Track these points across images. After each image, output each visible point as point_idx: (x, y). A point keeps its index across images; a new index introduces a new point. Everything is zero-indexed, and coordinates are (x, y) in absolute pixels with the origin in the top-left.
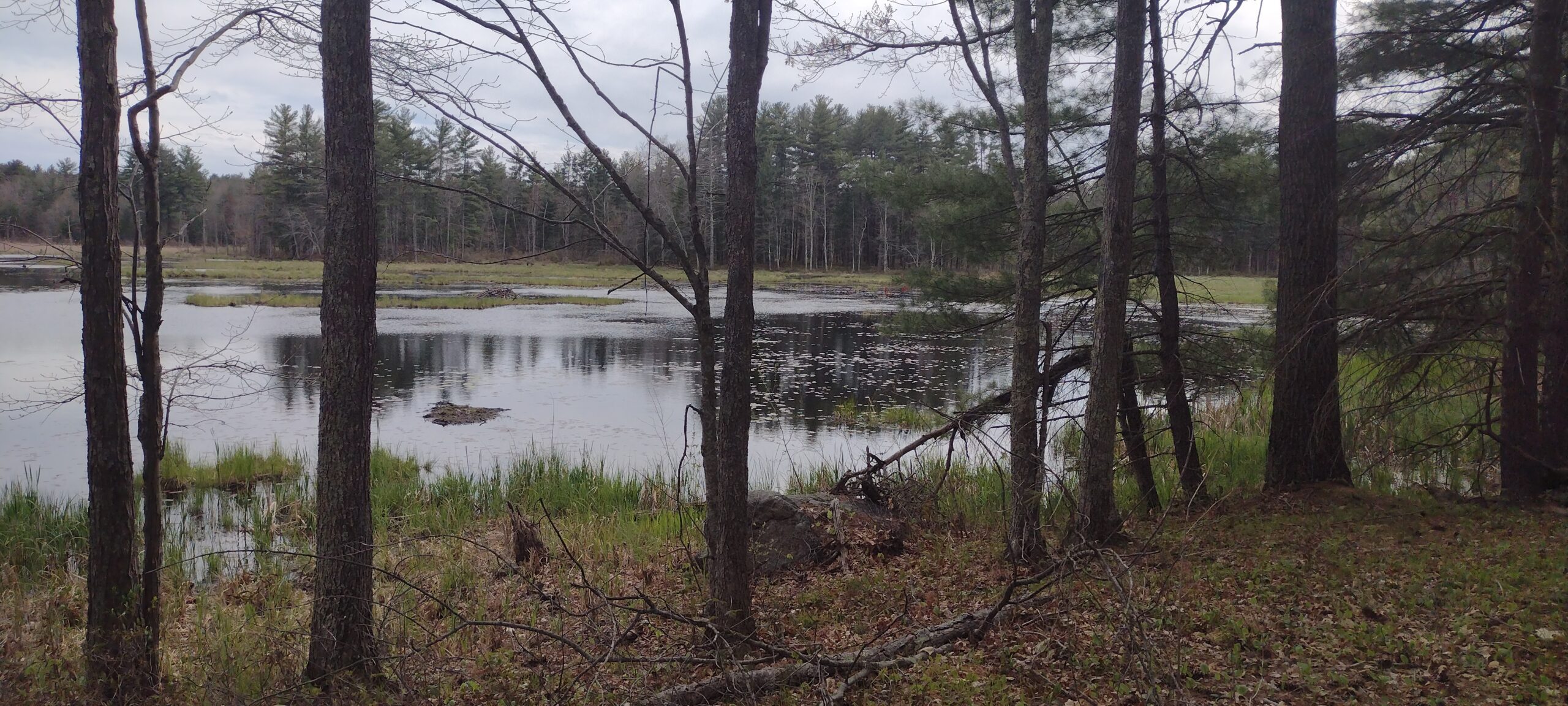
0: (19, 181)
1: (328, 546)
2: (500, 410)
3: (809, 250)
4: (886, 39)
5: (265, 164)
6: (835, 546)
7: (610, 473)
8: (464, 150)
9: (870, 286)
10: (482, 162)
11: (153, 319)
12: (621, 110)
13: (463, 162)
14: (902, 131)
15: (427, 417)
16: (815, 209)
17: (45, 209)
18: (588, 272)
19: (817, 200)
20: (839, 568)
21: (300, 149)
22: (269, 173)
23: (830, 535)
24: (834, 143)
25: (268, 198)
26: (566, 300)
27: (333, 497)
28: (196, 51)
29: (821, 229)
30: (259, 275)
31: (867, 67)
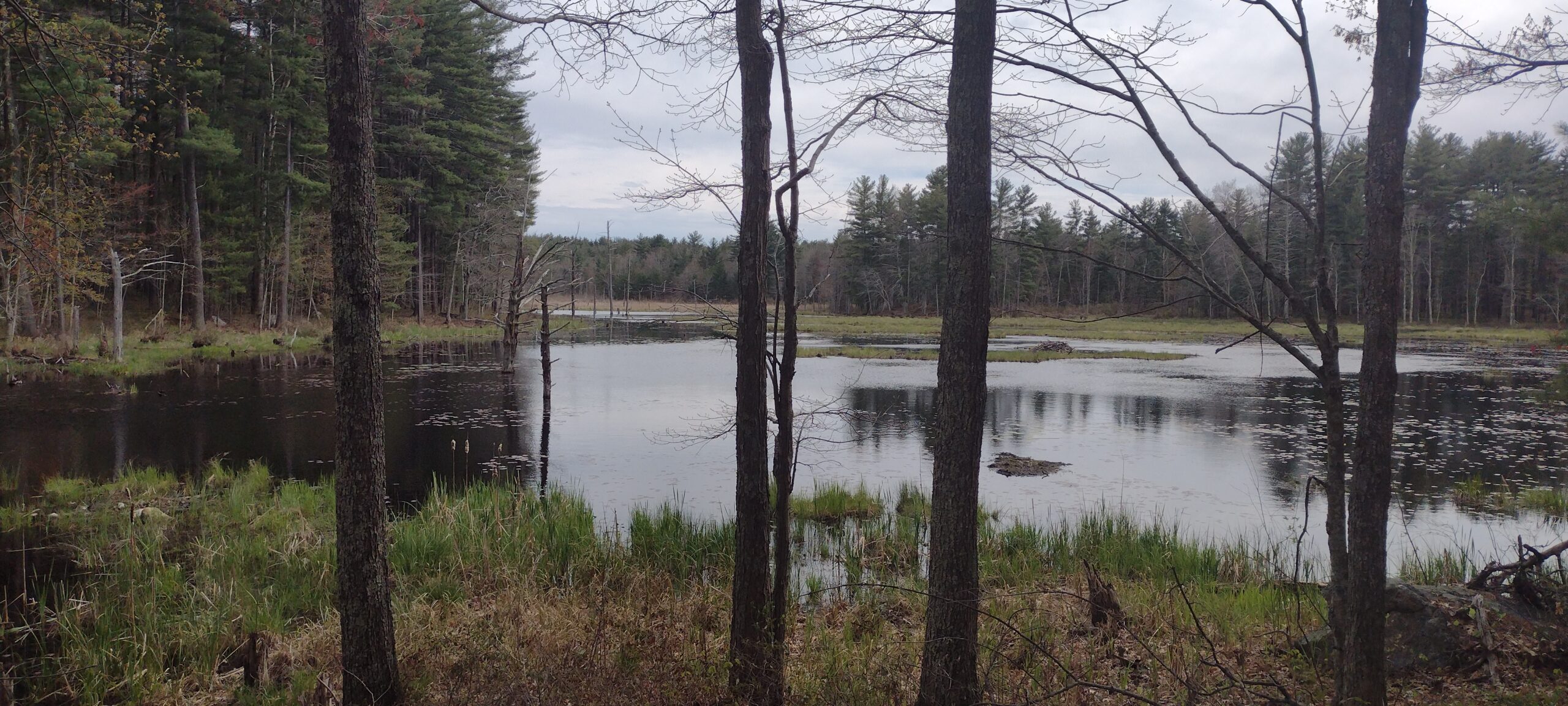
0: (660, 252)
1: (940, 587)
2: (1060, 464)
3: (1408, 300)
4: (1545, 56)
5: (847, 230)
6: (1479, 652)
7: (1185, 538)
8: (1022, 208)
9: (1491, 342)
10: (1039, 219)
11: (788, 371)
12: (1236, 160)
13: (1021, 220)
14: (1536, 159)
15: (991, 466)
16: (1416, 253)
17: (678, 274)
18: (1145, 325)
19: (1419, 244)
20: (1486, 678)
21: (875, 215)
22: (850, 238)
23: (1473, 638)
24: (1443, 177)
25: (847, 259)
26: (1122, 355)
27: (945, 542)
28: (829, 135)
29: (1424, 277)
30: (840, 329)
31: (1518, 90)
